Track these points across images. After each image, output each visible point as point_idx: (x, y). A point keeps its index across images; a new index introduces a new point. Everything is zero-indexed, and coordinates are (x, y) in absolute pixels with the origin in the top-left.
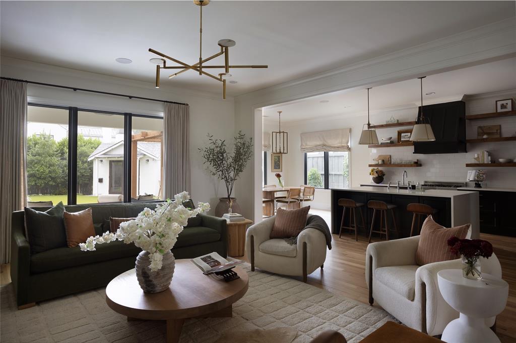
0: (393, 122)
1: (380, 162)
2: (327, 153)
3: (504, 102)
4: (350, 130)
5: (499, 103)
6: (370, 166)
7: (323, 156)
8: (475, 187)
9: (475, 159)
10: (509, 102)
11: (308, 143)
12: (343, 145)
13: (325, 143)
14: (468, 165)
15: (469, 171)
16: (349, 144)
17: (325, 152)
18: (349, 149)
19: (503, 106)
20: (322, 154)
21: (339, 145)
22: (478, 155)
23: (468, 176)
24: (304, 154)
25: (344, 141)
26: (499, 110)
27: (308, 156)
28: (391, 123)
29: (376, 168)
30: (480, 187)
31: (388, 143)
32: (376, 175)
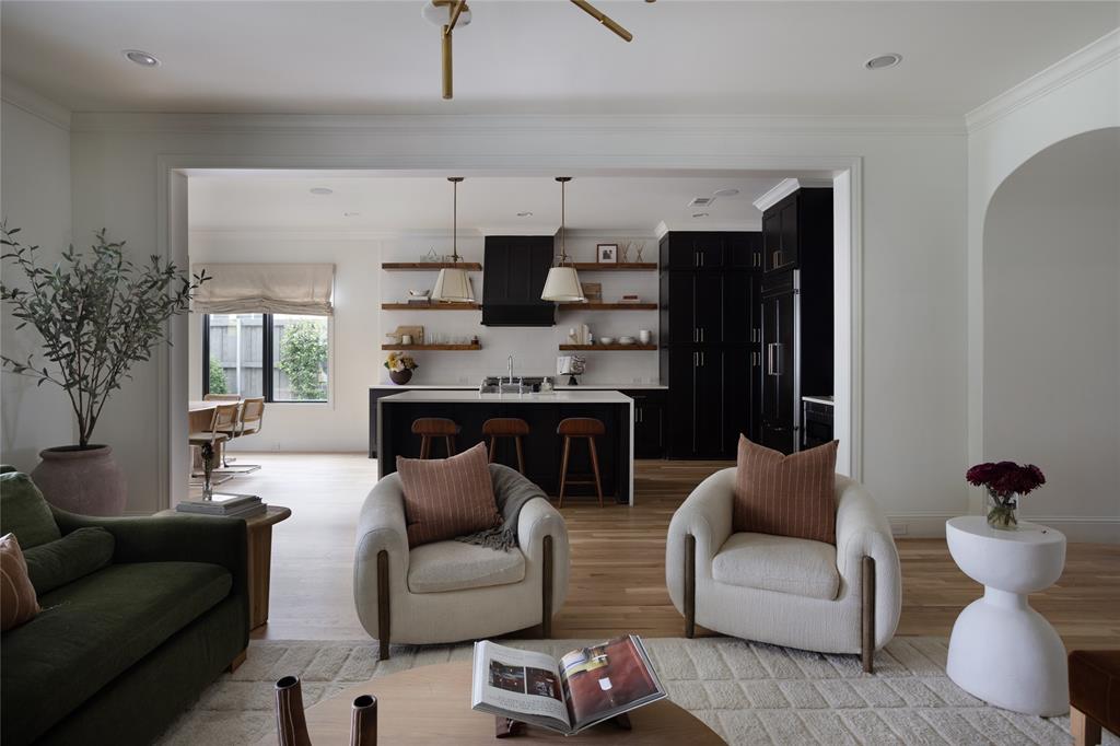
0: (435, 258)
1: (406, 340)
2: (271, 318)
3: (608, 248)
4: (335, 268)
5: (602, 249)
6: (385, 347)
7: (262, 324)
8: (569, 384)
9: (571, 336)
10: (614, 249)
11: (217, 291)
12: (317, 300)
13: (269, 294)
14: (562, 348)
15: (559, 358)
16: (331, 300)
17: (265, 316)
18: (329, 310)
19: (606, 255)
20: (256, 319)
21: (306, 300)
22: (575, 331)
23: (558, 367)
24: (202, 316)
25: (320, 290)
26: (602, 261)
27: (211, 324)
28: (429, 261)
29: (398, 352)
30: (576, 384)
31: (423, 301)
32: (400, 367)
